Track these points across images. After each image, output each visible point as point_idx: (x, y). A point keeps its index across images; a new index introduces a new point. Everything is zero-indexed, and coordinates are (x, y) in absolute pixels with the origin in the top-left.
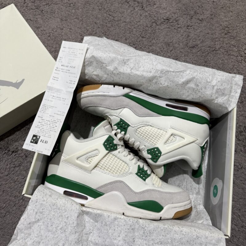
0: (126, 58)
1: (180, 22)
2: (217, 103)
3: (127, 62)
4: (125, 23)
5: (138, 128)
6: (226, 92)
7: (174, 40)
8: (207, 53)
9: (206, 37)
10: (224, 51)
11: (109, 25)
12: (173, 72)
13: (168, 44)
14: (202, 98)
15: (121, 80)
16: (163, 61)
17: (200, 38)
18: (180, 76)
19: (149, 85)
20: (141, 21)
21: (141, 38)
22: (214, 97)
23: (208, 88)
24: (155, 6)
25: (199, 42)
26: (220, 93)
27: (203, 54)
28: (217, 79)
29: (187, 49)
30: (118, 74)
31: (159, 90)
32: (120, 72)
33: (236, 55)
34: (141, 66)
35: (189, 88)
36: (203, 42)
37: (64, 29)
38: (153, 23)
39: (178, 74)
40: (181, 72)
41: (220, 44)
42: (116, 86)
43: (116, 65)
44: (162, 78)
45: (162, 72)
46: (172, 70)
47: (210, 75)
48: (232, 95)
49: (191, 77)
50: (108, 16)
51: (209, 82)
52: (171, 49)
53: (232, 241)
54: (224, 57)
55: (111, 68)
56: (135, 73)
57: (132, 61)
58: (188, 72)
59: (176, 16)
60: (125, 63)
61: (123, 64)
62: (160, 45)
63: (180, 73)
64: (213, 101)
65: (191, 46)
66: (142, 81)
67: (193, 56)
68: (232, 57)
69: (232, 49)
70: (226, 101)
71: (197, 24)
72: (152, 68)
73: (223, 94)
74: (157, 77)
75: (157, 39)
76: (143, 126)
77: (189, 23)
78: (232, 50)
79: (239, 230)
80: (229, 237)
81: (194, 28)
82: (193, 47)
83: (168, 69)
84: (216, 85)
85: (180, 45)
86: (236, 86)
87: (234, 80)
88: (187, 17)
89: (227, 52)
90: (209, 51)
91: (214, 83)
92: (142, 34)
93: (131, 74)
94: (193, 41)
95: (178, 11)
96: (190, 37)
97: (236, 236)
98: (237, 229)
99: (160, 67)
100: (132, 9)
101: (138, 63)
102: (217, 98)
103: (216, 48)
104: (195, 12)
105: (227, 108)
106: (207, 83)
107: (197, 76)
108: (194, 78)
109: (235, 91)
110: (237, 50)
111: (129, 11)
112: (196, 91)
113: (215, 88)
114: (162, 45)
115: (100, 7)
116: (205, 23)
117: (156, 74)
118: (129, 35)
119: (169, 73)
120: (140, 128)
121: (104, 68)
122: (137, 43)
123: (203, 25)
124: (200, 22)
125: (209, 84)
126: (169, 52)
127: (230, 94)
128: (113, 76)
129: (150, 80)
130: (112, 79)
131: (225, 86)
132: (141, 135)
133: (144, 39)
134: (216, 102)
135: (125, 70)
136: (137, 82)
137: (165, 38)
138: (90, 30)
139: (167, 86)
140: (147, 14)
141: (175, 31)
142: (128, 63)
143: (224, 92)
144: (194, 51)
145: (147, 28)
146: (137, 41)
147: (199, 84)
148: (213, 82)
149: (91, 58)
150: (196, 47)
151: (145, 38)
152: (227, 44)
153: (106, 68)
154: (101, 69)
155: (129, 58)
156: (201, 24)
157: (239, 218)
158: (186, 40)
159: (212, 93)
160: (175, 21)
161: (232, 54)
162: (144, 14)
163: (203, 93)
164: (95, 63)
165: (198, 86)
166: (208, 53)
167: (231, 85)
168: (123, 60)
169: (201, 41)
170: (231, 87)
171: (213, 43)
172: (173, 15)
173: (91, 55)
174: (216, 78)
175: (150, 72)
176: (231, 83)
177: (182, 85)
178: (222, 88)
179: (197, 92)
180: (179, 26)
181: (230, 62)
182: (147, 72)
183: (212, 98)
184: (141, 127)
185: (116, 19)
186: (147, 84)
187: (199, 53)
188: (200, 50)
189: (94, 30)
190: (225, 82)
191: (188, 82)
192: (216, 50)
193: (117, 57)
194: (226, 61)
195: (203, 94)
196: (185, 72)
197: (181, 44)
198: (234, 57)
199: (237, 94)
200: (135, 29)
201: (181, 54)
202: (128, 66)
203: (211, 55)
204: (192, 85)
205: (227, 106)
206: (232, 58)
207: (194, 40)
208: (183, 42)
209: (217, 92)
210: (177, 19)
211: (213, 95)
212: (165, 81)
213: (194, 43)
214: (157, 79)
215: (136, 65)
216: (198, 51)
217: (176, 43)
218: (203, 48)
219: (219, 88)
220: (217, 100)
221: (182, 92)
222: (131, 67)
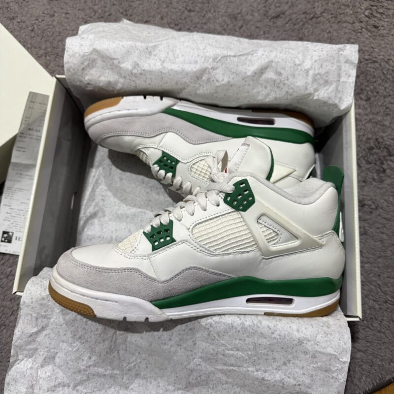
0: (150, 45)
2: (318, 100)
3: (154, 51)
5: (194, 164)
6: (331, 78)
7: (244, 10)
8: (301, 23)
10: (330, 17)
12: (235, 56)
13: (234, 18)
14: (291, 95)
15: (150, 84)
16: (216, 41)
18: (248, 63)
19: (198, 85)
21: (187, 13)
22: (311, 90)
23: (299, 75)
25: (286, 7)
26: (321, 81)
27: (295, 27)
28: (312, 57)
29: (266, 21)
30: (141, 74)
31: (216, 92)
32: (144, 70)
33: (351, 21)
34: (178, 55)
35: (267, 81)
36: (292, 5)
37: (56, 15)
39: (243, 58)
40: (248, 54)
41: (322, 5)
42: (147, 97)
43: (135, 59)
44: (217, 71)
45: (214, 59)
46: (233, 54)
47: (299, 53)
48: (343, 82)
49: (267, 60)
51: (299, 65)
52: (240, 24)
53: (370, 326)
54: (331, 27)
55: (127, 65)
56: (169, 68)
57: (161, 47)
58: (260, 52)
60: (150, 53)
61: (148, 56)
62: (220, 20)
63: (246, 56)
64: (311, 97)
65: (273, 15)
66: (184, 80)
67: (278, 31)
68: (344, 25)
69: (343, 11)
70: (334, 93)
72: (198, 56)
73: (326, 82)
74: (207, 70)
75: (215, 11)
76: (201, 160)
78: (344, 13)
79: (381, 308)
80: (360, 318)
82: (277, 17)
83: (225, 53)
84: (311, 67)
85: (254, 16)
86: (347, 65)
87: (342, 54)
89: (336, 17)
90: (304, 20)
91: (308, 64)
92: (187, 5)
93: (163, 71)
94: (277, 7)
96: (270, 1)
97: (376, 317)
98: (377, 307)
99: (211, 52)
101: (172, 51)
102: (316, 90)
103: (316, 14)
105: (336, 106)
106: (296, 68)
107: (276, 57)
108: (272, 62)
109: (346, 74)
110: (351, 12)
112: (279, 84)
113: (311, 73)
114: (224, 21)
117: (206, 65)
118: (167, 10)
119: (228, 59)
120: (197, 164)
121: (117, 67)
122: (181, 21)
125: (299, 67)
126: (237, 29)
127: (339, 81)
128: (134, 78)
129: (198, 76)
130: (133, 84)
131: (328, 67)
132: (199, 175)
133: (192, 14)
134: (315, 98)
135: (152, 64)
136: (177, 83)
137: (228, 7)
138: (100, 11)
139: (229, 82)
142: (155, 53)
143: (327, 78)
144: (279, 22)
146: (181, 19)
147: (282, 71)
148: (305, 64)
149: (91, 53)
150: (281, 16)
151: (193, 11)
152: (334, 4)
153: (120, 67)
154: (112, 69)
155: (157, 43)
157: (379, 290)
158: (265, 7)
159: (306, 83)
161: (344, 19)
163: (292, 86)
164: (99, 63)
165: (280, 74)
166: (304, 24)
167: (339, 64)
168: (147, 49)
169: (290, 4)
170: (340, 68)
171: (309, 6)
173: (91, 49)
174: (310, 57)
175: (196, 62)
176: (339, 61)
177: (253, 76)
178: (322, 71)
179: (281, 85)
181: (343, 34)
182: (190, 63)
183: (308, 92)
184: (197, 162)
186: (194, 85)
187: (287, 25)
188: (289, 21)
189: (107, 9)
190: (326, 61)
191: (262, 70)
192: (316, 16)
193: (136, 45)
194: (335, 34)
195: (292, 88)
196: (255, 54)
197: (256, 14)
198: (348, 24)
199: (351, 78)
201: (258, 30)
202: (156, 58)
203: (309, 26)
204: (270, 75)
205: (337, 101)
206: (346, 27)
207: (278, 5)
208: (259, 10)
209: (315, 80)
211: (309, 86)
212: (223, 75)
213: (278, 10)
214: (209, 73)
215: (170, 54)
216: (287, 23)
217: (248, 13)
218: (294, 16)
219: (317, 72)
220: (316, 94)
221: (255, 91)
222: (162, 59)
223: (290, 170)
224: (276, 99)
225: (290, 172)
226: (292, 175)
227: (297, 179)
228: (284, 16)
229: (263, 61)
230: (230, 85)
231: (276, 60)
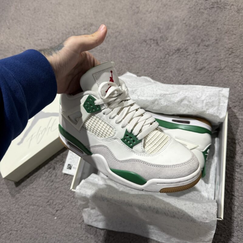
1: (189, 50)
2: (208, 114)
3: (135, 92)
4: (143, 59)
6: (215, 104)
7: (184, 66)
8: (213, 73)
9: (212, 59)
10: (228, 69)
11: (131, 62)
12: (169, 94)
13: (179, 70)
14: (196, 111)
17: (206, 61)
18: (175, 97)
19: (153, 106)
20: (157, 55)
21: (156, 68)
22: (205, 109)
23: (199, 102)
24: (168, 41)
25: (206, 65)
26: (210, 105)
27: (210, 74)
28: (206, 94)
29: (195, 72)
31: (161, 109)
33: (240, 71)
34: (145, 93)
35: (184, 105)
36: (209, 64)
38: (166, 54)
39: (173, 95)
40: (175, 93)
41: (225, 64)
44: (162, 100)
45: (160, 95)
46: (168, 93)
47: (199, 93)
48: (222, 105)
49: (184, 96)
50: (131, 55)
51: (199, 98)
52: (182, 73)
54: (229, 74)
56: (141, 99)
57: (138, 90)
58: (181, 93)
59: (186, 45)
61: (132, 94)
63: (174, 94)
64: (205, 112)
65: (199, 69)
66: (147, 104)
67: (201, 77)
68: (236, 73)
69: (236, 66)
70: (216, 111)
71: (204, 50)
72: (154, 94)
73: (213, 106)
75: (170, 68)
77: (197, 50)
78: (236, 67)
80: (222, 219)
81: (201, 54)
82: (201, 69)
83: (165, 93)
84: (205, 99)
85: (189, 69)
86: (223, 98)
88: (195, 46)
89: (232, 69)
91: (203, 98)
92: (157, 65)
93: (138, 100)
95: (187, 41)
96: (198, 62)
99: (159, 92)
100: (148, 46)
101: (143, 92)
102: (207, 109)
103: (221, 68)
104: (202, 40)
106: (197, 99)
107: (188, 95)
108: (186, 97)
109: (223, 102)
110: (240, 67)
111: (147, 48)
112: (190, 106)
113: (205, 102)
114: (174, 72)
115: (124, 49)
116: (211, 48)
117: (157, 98)
118: (147, 67)
119: (167, 96)
123: (209, 49)
124: (206, 48)
125: (199, 99)
126: (180, 76)
127: (219, 105)
129: (153, 102)
131: (214, 99)
134: (207, 113)
137: (176, 65)
139: (167, 105)
140: (161, 48)
141: (185, 58)
143: (213, 104)
144: (202, 72)
145: (161, 60)
146: (153, 71)
147: (191, 101)
150: (203, 69)
151: (160, 68)
152: (231, 63)
155: (137, 88)
156: (207, 50)
159: (202, 106)
160: (184, 51)
161: (236, 70)
162: (159, 49)
163: (196, 107)
165: (190, 102)
167: (219, 97)
168: (132, 91)
169: (208, 63)
170: (220, 99)
171: (218, 64)
172: (183, 45)
175: (152, 96)
176: (219, 96)
177: (178, 103)
178: (211, 101)
179: (191, 107)
180: (188, 54)
181: (235, 78)
182: (150, 97)
183: (203, 110)
185: (137, 56)
186: (151, 106)
187: (206, 74)
188: (207, 72)
189: (120, 67)
190: (213, 96)
191: (182, 100)
192: (221, 69)
194: (231, 78)
196: (179, 93)
197: (190, 69)
198: (238, 73)
199: (225, 104)
200: (152, 62)
202: (136, 94)
203: (217, 74)
204: (185, 102)
205: (218, 115)
206: (237, 74)
208: (192, 67)
209: (206, 105)
210: (186, 48)
211: (204, 108)
212: (164, 102)
213: (202, 66)
214: (158, 101)
215: (142, 93)
216: (206, 73)
217: (186, 68)
218: (210, 69)
219: (207, 101)
220: (208, 111)
221: (179, 109)
222: (138, 95)
223: (196, 146)
224: (189, 112)
225: (195, 147)
226: (197, 148)
227: (199, 150)
228: (204, 69)
229: (182, 96)
230: (167, 106)
231: (188, 96)
